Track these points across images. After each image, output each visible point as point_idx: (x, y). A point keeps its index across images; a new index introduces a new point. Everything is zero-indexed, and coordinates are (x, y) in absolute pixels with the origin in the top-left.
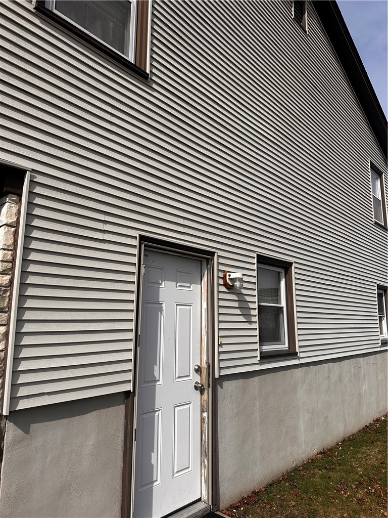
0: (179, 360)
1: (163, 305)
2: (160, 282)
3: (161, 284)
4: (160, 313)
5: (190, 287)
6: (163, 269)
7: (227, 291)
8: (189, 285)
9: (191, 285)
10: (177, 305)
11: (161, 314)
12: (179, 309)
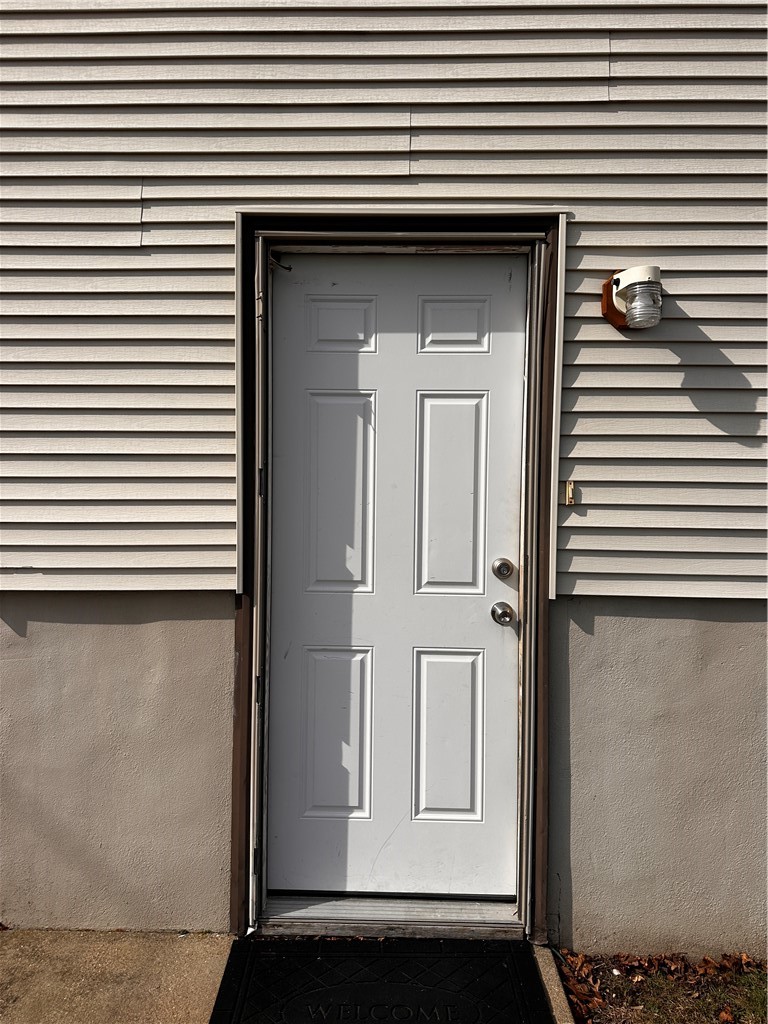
0: (430, 541)
1: (372, 399)
2: (361, 337)
3: (365, 342)
4: (360, 421)
5: (478, 342)
6: (370, 301)
7: (622, 338)
8: (473, 336)
9: (481, 336)
10: (423, 397)
11: (367, 422)
12: (432, 406)
